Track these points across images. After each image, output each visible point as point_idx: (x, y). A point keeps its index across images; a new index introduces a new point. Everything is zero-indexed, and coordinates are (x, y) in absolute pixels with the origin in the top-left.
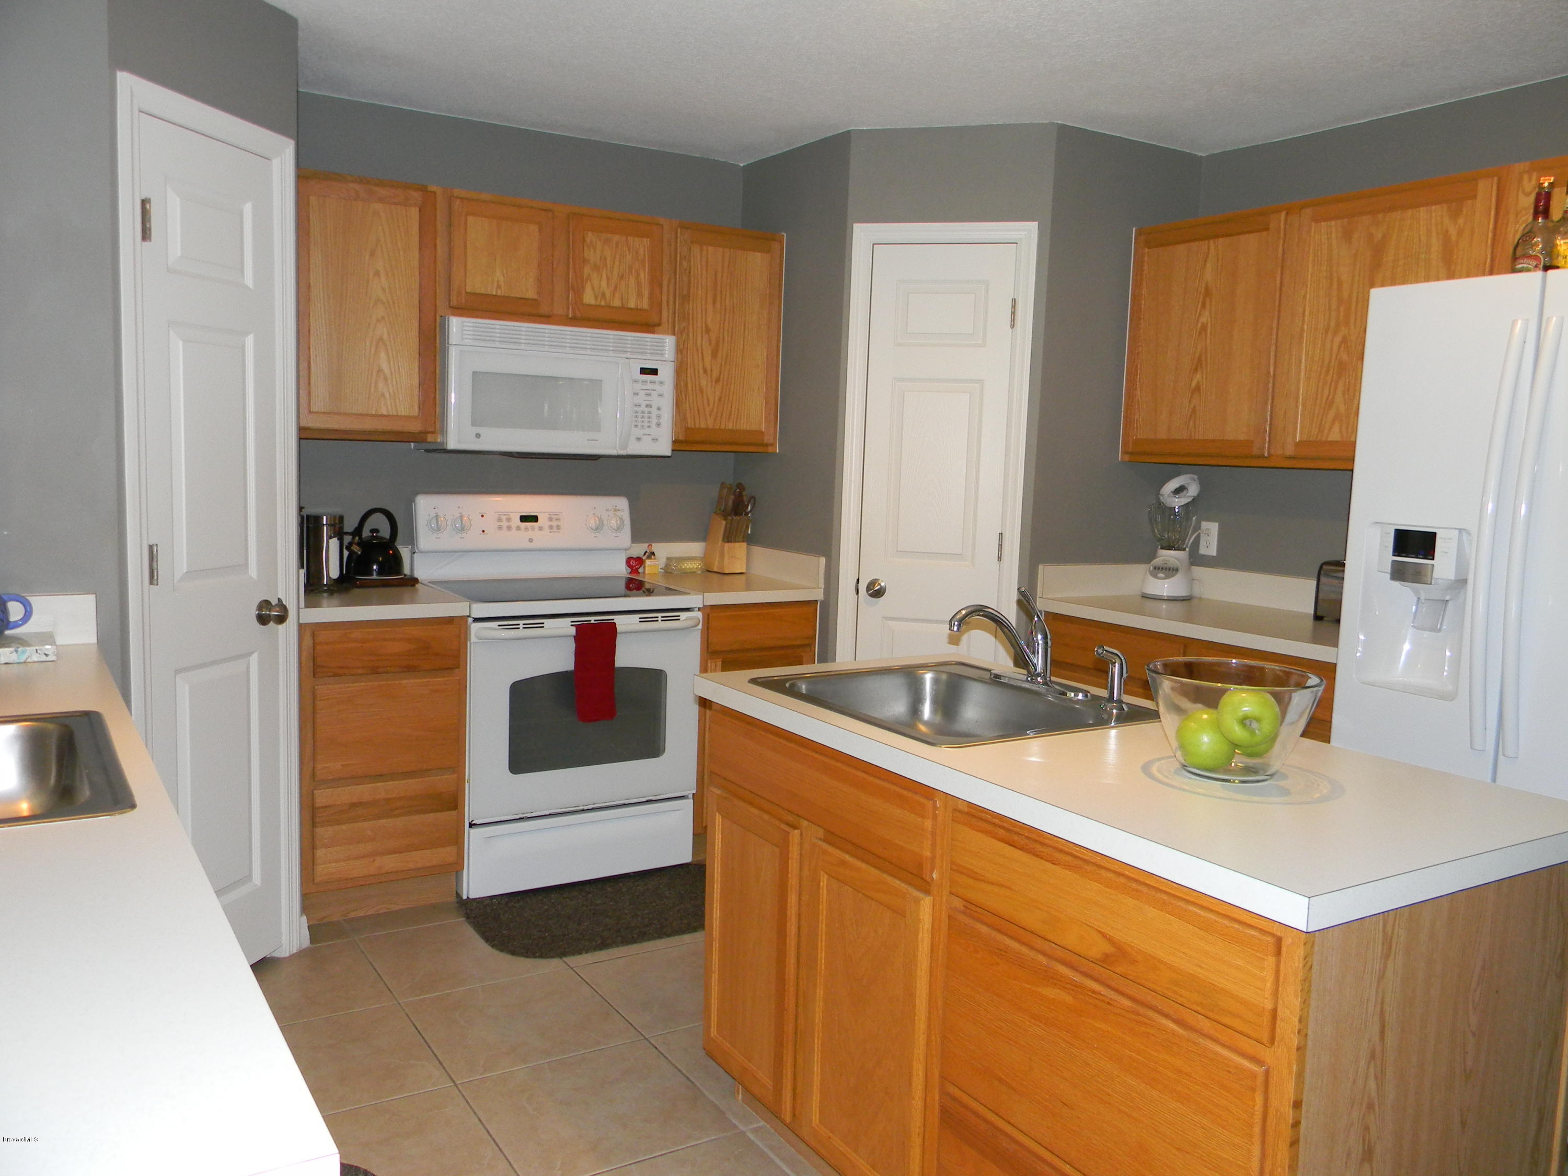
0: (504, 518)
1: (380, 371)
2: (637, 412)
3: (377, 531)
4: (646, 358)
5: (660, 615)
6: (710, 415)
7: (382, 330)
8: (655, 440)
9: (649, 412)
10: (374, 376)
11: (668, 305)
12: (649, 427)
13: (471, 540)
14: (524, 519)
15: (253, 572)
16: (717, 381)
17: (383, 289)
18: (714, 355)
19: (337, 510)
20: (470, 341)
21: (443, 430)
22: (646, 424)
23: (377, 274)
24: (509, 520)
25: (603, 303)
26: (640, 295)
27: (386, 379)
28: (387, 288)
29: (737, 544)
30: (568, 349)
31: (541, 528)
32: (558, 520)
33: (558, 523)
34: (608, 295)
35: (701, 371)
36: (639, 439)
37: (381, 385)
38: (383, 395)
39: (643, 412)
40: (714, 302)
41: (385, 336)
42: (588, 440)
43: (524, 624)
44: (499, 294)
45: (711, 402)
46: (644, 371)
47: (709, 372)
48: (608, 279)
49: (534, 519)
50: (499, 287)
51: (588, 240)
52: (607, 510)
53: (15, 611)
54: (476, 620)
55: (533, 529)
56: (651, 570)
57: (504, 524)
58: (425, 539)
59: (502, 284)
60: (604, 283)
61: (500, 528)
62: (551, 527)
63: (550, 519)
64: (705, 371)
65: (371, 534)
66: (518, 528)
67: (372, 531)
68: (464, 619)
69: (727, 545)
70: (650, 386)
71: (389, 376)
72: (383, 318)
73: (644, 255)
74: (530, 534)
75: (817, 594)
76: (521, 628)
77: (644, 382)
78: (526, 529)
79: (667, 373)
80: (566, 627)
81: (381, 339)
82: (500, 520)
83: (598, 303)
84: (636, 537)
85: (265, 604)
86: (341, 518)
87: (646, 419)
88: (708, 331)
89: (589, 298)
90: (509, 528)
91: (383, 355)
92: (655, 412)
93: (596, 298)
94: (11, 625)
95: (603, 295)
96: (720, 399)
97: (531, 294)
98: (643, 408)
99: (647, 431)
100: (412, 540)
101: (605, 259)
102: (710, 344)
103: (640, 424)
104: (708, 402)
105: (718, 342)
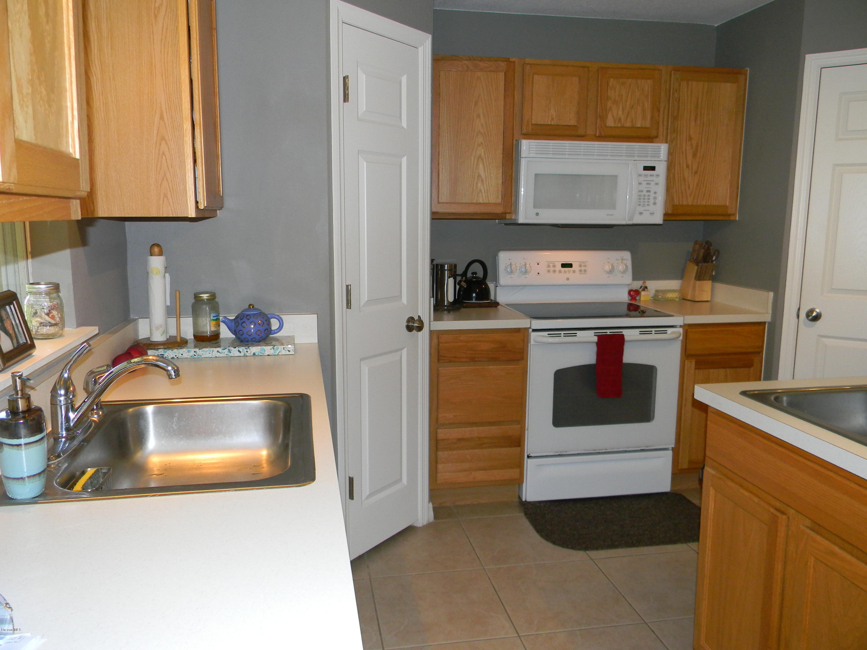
0: (551, 265)
1: (479, 176)
2: (640, 196)
3: (476, 273)
4: (647, 159)
5: (653, 330)
6: (690, 196)
7: (481, 151)
8: (652, 214)
9: (649, 196)
10: (476, 179)
11: (663, 124)
12: (648, 205)
13: (531, 279)
14: (564, 265)
15: (404, 300)
16: (696, 173)
17: (482, 125)
18: (695, 155)
19: (452, 261)
20: (534, 154)
21: (516, 211)
22: (646, 203)
23: (478, 116)
24: (554, 266)
25: (619, 125)
26: (644, 118)
27: (482, 181)
28: (484, 125)
29: (705, 282)
30: (596, 156)
31: (574, 272)
32: (585, 266)
33: (585, 268)
34: (622, 120)
35: (685, 166)
36: (641, 213)
37: (479, 184)
38: (481, 191)
39: (644, 196)
40: (696, 120)
41: (483, 155)
42: (607, 215)
43: (564, 334)
44: (552, 124)
45: (691, 186)
46: (646, 168)
47: (690, 167)
48: (623, 109)
49: (570, 265)
50: (552, 119)
51: (611, 84)
52: (617, 260)
53: (275, 324)
54: (534, 330)
55: (569, 272)
56: (645, 298)
57: (552, 269)
58: (504, 279)
59: (554, 116)
60: (620, 112)
61: (549, 271)
62: (581, 271)
63: (580, 266)
64: (688, 166)
65: (472, 275)
66: (560, 272)
67: (473, 273)
68: (527, 329)
69: (698, 282)
70: (650, 178)
71: (484, 179)
72: (482, 143)
73: (648, 91)
74: (567, 275)
75: (767, 318)
76: (562, 336)
77: (646, 176)
78: (565, 272)
79: (661, 169)
80: (591, 337)
81: (480, 156)
82: (549, 266)
83: (616, 126)
84: (635, 278)
85: (411, 319)
86: (455, 266)
87: (646, 200)
88: (690, 139)
89: (610, 122)
90: (554, 271)
91: (481, 166)
92: (652, 195)
93: (615, 121)
94: (272, 332)
95: (620, 120)
96: (697, 185)
97: (573, 122)
98: (645, 193)
99: (647, 208)
100: (496, 279)
101: (622, 96)
102: (692, 148)
103: (642, 203)
104: (689, 188)
105: (697, 147)
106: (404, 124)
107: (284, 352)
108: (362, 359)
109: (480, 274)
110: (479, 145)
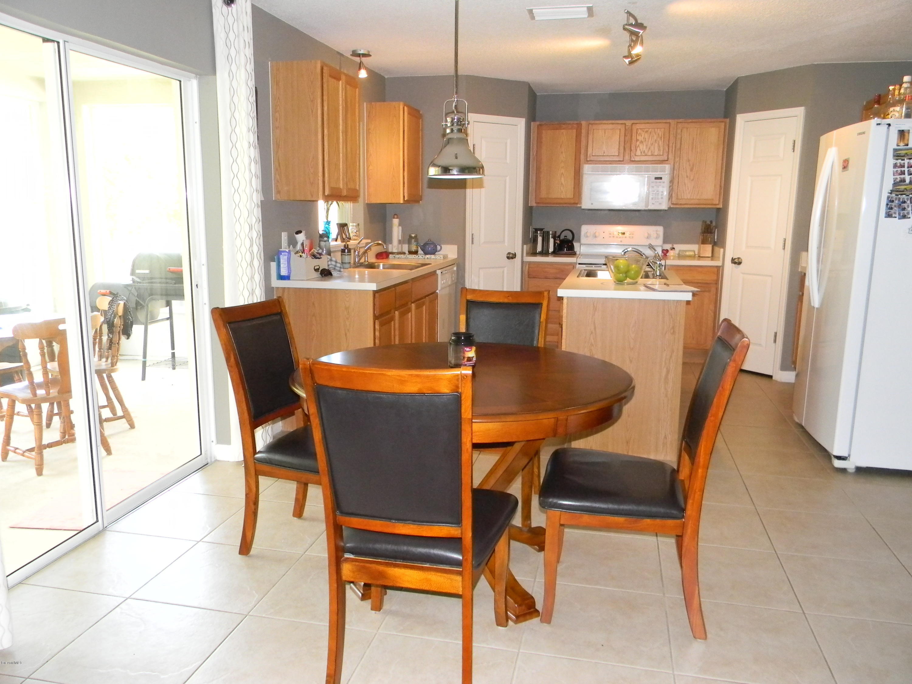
0: (612, 233)
1: (562, 184)
2: (653, 194)
3: (566, 237)
4: (657, 173)
6: (689, 193)
7: (563, 171)
8: (660, 204)
9: (658, 194)
10: (560, 185)
11: (672, 152)
12: (658, 199)
13: (599, 240)
14: (620, 234)
15: (506, 244)
16: (693, 180)
18: (692, 170)
19: (554, 230)
20: (591, 172)
21: (581, 203)
23: (562, 153)
24: (615, 234)
25: (644, 154)
26: (659, 150)
27: (563, 186)
28: (565, 157)
29: (707, 245)
30: (626, 172)
31: (626, 237)
32: (633, 234)
33: (633, 236)
34: (646, 152)
35: (685, 176)
36: (653, 204)
37: (562, 188)
38: (562, 192)
39: (655, 194)
40: (692, 149)
41: (564, 173)
42: (633, 204)
44: (604, 155)
45: (689, 189)
46: (656, 178)
47: (689, 177)
48: (646, 145)
49: (624, 234)
50: (604, 153)
51: (639, 132)
52: (653, 231)
54: (579, 264)
55: (623, 237)
56: (672, 254)
58: (583, 240)
59: (605, 151)
60: (645, 147)
61: (610, 237)
62: (630, 237)
63: (630, 233)
64: (687, 177)
65: (564, 238)
66: (619, 237)
67: (565, 236)
68: (576, 263)
69: (702, 245)
70: (659, 184)
71: (565, 185)
72: (563, 167)
73: (662, 135)
74: (621, 239)
75: (719, 263)
77: (656, 182)
78: (621, 237)
79: (666, 179)
81: (562, 173)
83: (642, 155)
84: (665, 241)
85: (509, 253)
86: (555, 232)
87: (657, 196)
88: (689, 161)
89: (638, 153)
90: (614, 237)
91: (563, 179)
92: (660, 193)
93: (641, 153)
94: (437, 250)
95: (644, 152)
96: (694, 187)
97: (616, 154)
98: (655, 192)
99: (657, 201)
100: (579, 241)
101: (646, 138)
102: (690, 166)
103: (654, 198)
104: (688, 189)
105: (693, 165)
106: (508, 161)
107: (439, 258)
108: (480, 268)
109: (570, 237)
110: (562, 168)
